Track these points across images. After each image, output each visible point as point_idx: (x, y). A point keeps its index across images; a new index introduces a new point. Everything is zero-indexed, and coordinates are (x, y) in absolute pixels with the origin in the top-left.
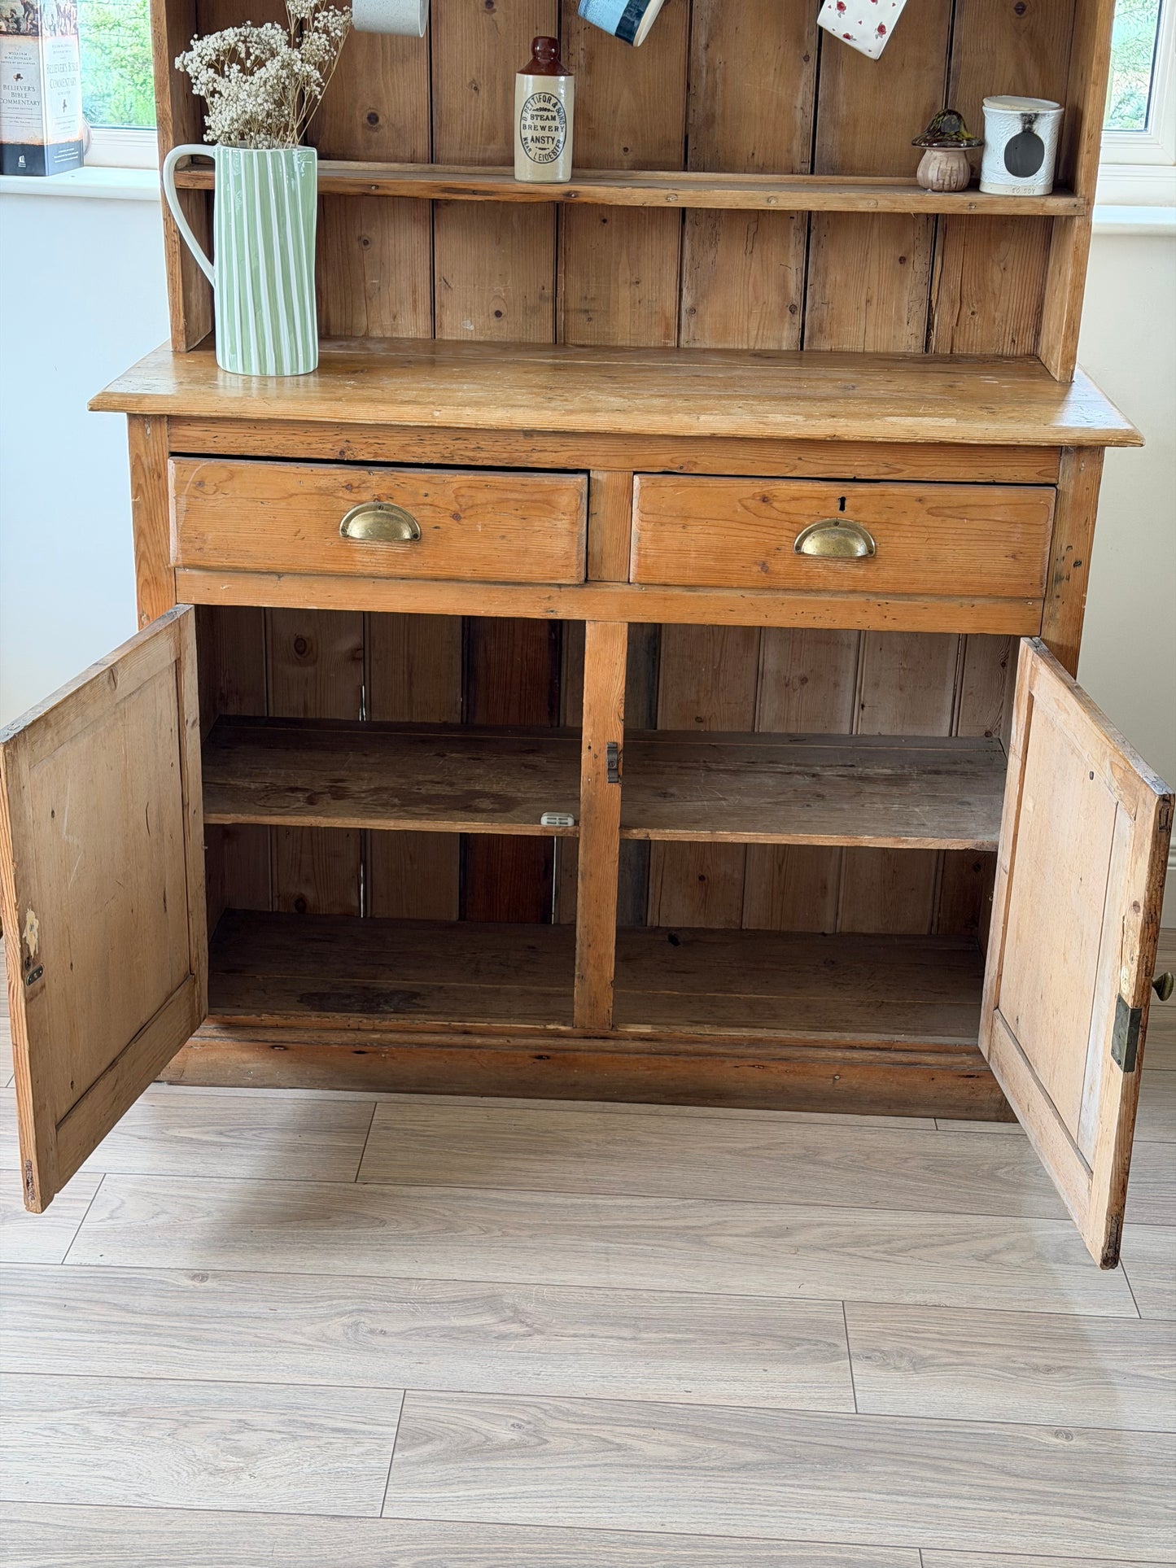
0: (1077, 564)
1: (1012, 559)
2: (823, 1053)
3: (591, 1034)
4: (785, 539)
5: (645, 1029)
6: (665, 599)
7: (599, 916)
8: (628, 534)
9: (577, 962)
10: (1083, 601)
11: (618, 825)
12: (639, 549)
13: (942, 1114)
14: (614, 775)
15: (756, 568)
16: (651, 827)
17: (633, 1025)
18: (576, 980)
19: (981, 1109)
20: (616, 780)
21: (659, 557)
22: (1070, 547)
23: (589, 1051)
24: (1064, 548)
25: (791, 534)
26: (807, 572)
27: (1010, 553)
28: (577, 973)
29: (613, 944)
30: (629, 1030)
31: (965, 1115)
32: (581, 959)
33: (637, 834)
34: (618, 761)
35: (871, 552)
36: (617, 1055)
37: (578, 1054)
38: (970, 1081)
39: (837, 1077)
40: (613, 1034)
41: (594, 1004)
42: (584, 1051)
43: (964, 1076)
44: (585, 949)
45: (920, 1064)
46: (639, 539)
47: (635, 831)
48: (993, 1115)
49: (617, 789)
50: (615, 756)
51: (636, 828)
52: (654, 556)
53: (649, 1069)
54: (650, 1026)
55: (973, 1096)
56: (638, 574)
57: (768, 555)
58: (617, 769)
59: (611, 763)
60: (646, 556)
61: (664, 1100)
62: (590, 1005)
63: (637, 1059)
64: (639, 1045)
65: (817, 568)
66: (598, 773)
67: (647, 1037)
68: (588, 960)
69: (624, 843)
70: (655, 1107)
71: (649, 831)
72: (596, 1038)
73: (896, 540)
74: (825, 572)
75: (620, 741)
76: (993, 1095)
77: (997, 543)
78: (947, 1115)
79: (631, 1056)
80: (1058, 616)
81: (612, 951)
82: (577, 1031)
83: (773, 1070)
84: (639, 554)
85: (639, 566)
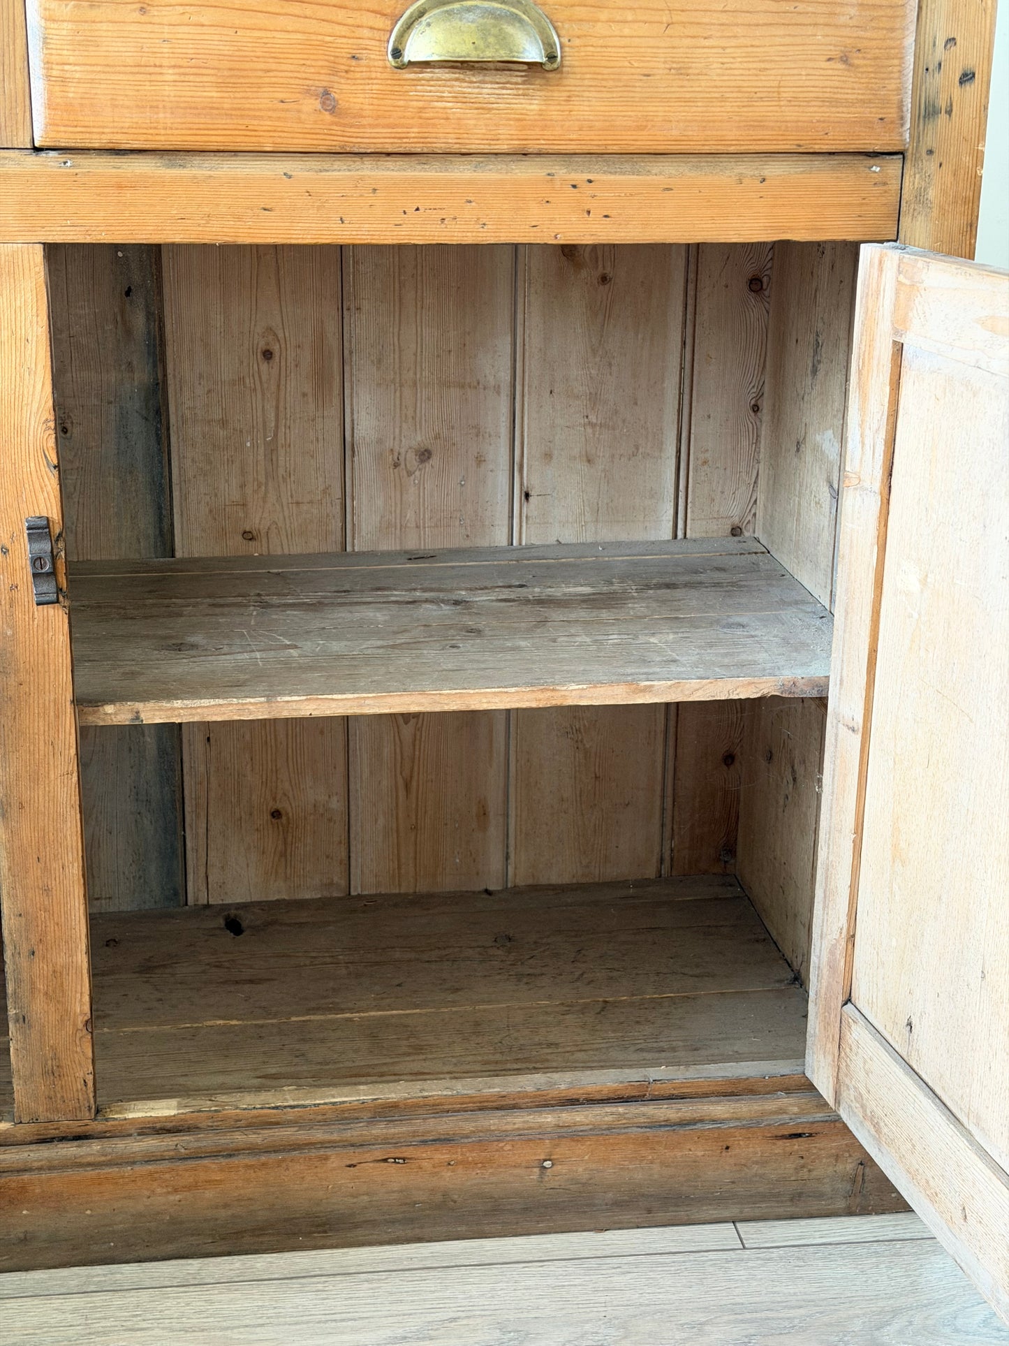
0: (967, 77)
1: (841, 66)
2: (518, 1120)
3: (53, 1133)
4: (366, 33)
5: (165, 1109)
6: (120, 187)
7: (47, 891)
8: (20, 32)
9: (10, 988)
10: (978, 159)
11: (69, 696)
12: (48, 64)
13: (748, 1211)
14: (48, 587)
15: (311, 104)
16: (144, 697)
17: (139, 1104)
18: (11, 1025)
19: (820, 1196)
20: (53, 597)
21: (92, 81)
22: (951, 41)
23: (51, 1168)
24: (940, 43)
25: (381, 22)
26: (422, 109)
27: (835, 53)
28: (12, 1012)
29: (83, 945)
30: (131, 1116)
31: (792, 1209)
32: (18, 982)
33: (115, 714)
34: (54, 558)
35: (552, 58)
36: (108, 1170)
37: (26, 1176)
38: (796, 1145)
39: (548, 1164)
40: (98, 1126)
41: (53, 1072)
42: (40, 1169)
43: (783, 1137)
44: (24, 961)
45: (701, 1121)
46: (45, 41)
47: (109, 709)
48: (841, 1204)
49: (57, 618)
50: (46, 546)
51: (112, 702)
52: (79, 81)
53: (176, 1191)
54: (174, 1102)
55: (804, 1173)
56: (51, 124)
57: (335, 72)
58: (53, 573)
59: (36, 560)
60: (64, 81)
61: (211, 1248)
62: (45, 1073)
63: (151, 1174)
64: (151, 1144)
65: (441, 99)
66: (14, 587)
67: (169, 1125)
68: (33, 983)
69: (84, 733)
70: (194, 1265)
71: (139, 706)
72: (63, 1139)
73: (600, 29)
74: (456, 109)
75: (54, 513)
76: (840, 1167)
77: (810, 30)
78: (757, 1212)
79: (137, 1168)
80: (932, 194)
81: (81, 959)
82: (24, 1131)
83: (425, 1164)
84: (48, 77)
85: (50, 106)
